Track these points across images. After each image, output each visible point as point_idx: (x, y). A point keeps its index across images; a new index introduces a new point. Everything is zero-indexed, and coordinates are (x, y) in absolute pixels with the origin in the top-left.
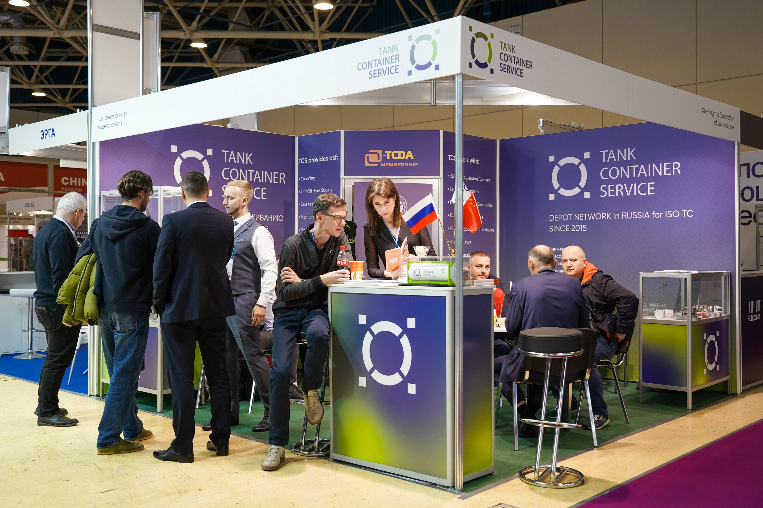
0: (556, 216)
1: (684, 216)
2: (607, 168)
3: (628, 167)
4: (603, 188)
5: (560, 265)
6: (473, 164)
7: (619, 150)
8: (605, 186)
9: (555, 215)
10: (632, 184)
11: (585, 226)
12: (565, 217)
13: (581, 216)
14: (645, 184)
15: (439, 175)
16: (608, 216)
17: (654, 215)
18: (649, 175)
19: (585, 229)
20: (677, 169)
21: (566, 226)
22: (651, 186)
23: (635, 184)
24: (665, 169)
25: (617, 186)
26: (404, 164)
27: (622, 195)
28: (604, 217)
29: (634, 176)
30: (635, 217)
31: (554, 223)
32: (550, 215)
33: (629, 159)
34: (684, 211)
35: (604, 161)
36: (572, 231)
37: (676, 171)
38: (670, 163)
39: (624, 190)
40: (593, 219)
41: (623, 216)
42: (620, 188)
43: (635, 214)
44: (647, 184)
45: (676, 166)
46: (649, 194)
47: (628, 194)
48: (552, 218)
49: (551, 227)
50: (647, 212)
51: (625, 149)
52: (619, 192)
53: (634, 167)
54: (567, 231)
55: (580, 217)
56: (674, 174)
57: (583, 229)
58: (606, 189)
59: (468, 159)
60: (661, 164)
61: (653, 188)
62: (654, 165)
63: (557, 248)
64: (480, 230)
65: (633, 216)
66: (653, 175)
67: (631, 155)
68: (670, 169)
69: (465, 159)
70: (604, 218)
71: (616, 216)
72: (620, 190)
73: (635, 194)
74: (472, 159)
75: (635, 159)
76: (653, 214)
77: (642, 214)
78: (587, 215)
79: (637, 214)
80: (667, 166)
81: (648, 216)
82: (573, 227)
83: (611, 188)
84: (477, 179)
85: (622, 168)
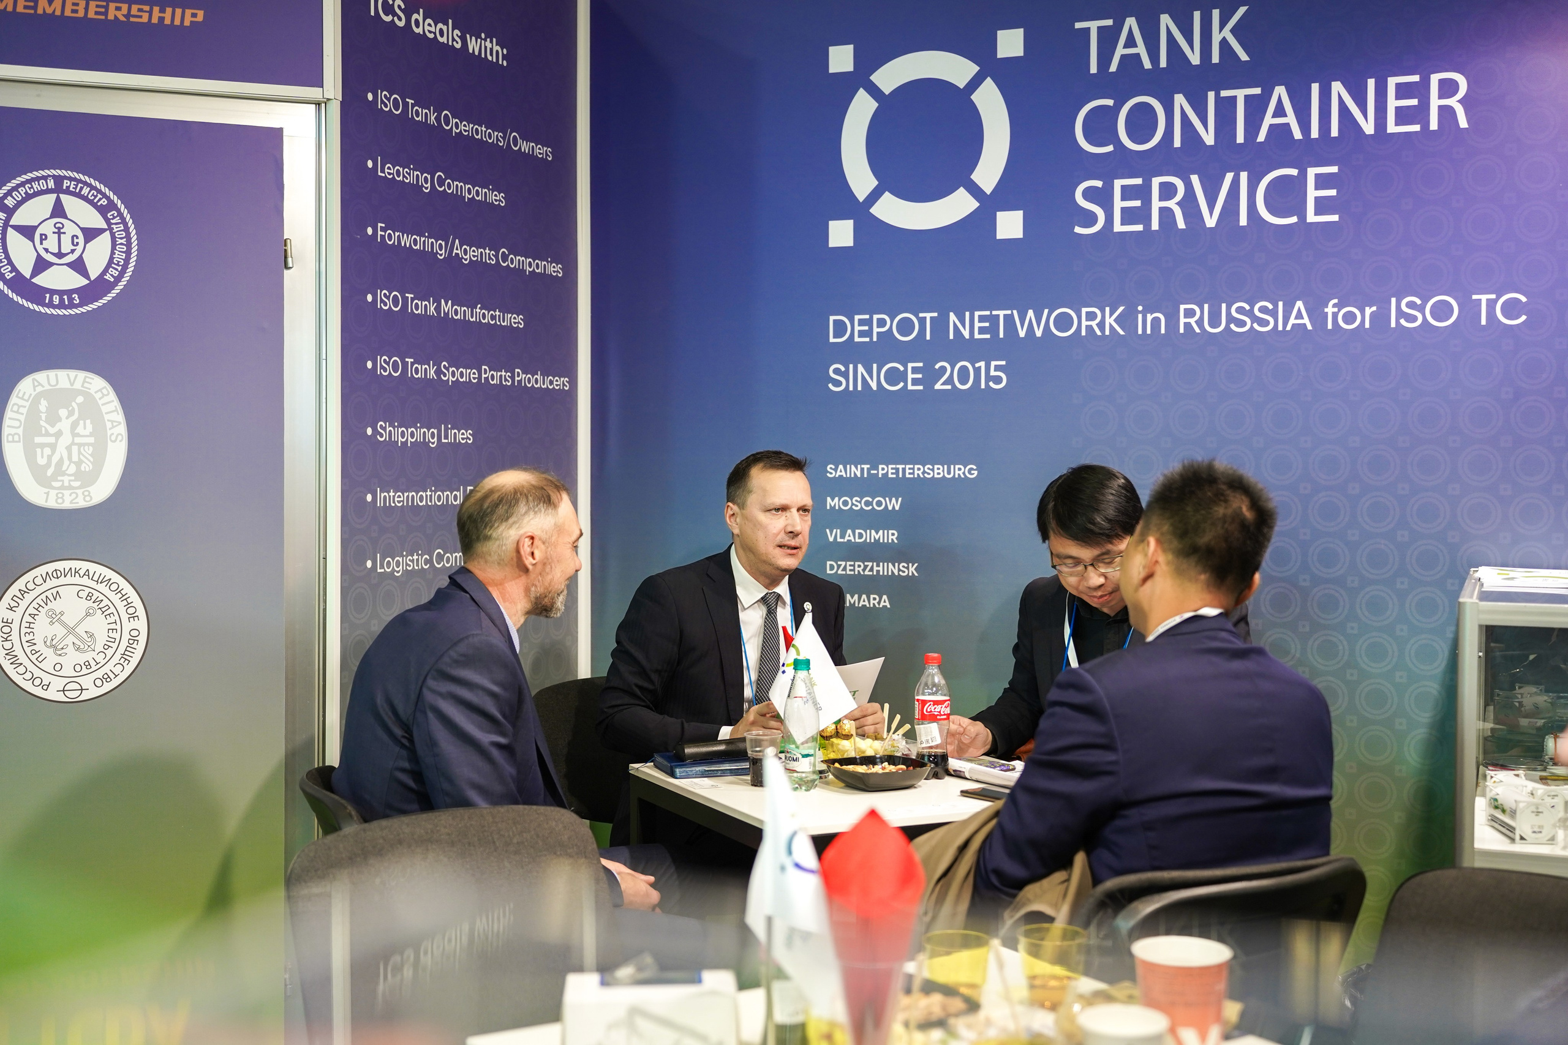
0: (862, 322)
1: (1483, 322)
2: (1110, 102)
3: (1211, 95)
4: (1088, 194)
5: (877, 541)
6: (479, 61)
7: (1165, 20)
8: (1099, 184)
9: (857, 317)
10: (1229, 177)
11: (997, 368)
12: (905, 327)
13: (982, 319)
14: (1294, 172)
15: (319, 83)
16: (1110, 321)
17: (1335, 315)
18: (1315, 134)
19: (998, 380)
20: (1453, 102)
21: (910, 365)
22: (1322, 182)
23: (1244, 176)
24: (1392, 103)
25: (1156, 182)
26: (125, 10)
27: (1181, 224)
28: (1094, 324)
29: (1240, 139)
30: (1242, 324)
31: (851, 353)
32: (832, 318)
33: (1215, 59)
34: (1484, 298)
35: (1094, 69)
36: (938, 386)
37: (1447, 113)
38: (1416, 78)
39: (1189, 203)
40: (1039, 333)
41: (1183, 320)
42: (1168, 191)
43: (1240, 310)
44: (1303, 174)
45: (1448, 88)
46: (1311, 217)
47: (1211, 222)
48: (840, 329)
49: (837, 371)
50: (1299, 304)
51: (1197, 15)
52: (1166, 213)
53: (1240, 94)
54: (910, 387)
55: (977, 325)
56: (1434, 125)
57: (989, 378)
58: (1102, 197)
59: (457, 32)
60: (1371, 83)
61: (1333, 192)
62: (1337, 87)
63: (866, 467)
64: (513, 378)
65: (1230, 319)
66: (1335, 132)
67: (1224, 43)
68: (1414, 102)
69: (445, 28)
70: (1089, 328)
71: (1146, 321)
72: (1171, 204)
73: (1243, 221)
74: (478, 37)
75: (1244, 57)
76: (1330, 310)
77: (1274, 313)
78: (1009, 319)
79: (1250, 314)
80: (1403, 91)
81: (1306, 320)
82: (943, 369)
83: (1128, 193)
84: (495, 137)
85: (1179, 100)
